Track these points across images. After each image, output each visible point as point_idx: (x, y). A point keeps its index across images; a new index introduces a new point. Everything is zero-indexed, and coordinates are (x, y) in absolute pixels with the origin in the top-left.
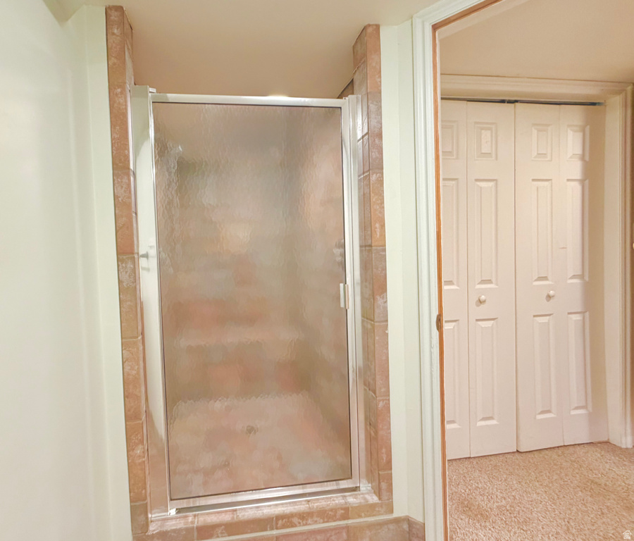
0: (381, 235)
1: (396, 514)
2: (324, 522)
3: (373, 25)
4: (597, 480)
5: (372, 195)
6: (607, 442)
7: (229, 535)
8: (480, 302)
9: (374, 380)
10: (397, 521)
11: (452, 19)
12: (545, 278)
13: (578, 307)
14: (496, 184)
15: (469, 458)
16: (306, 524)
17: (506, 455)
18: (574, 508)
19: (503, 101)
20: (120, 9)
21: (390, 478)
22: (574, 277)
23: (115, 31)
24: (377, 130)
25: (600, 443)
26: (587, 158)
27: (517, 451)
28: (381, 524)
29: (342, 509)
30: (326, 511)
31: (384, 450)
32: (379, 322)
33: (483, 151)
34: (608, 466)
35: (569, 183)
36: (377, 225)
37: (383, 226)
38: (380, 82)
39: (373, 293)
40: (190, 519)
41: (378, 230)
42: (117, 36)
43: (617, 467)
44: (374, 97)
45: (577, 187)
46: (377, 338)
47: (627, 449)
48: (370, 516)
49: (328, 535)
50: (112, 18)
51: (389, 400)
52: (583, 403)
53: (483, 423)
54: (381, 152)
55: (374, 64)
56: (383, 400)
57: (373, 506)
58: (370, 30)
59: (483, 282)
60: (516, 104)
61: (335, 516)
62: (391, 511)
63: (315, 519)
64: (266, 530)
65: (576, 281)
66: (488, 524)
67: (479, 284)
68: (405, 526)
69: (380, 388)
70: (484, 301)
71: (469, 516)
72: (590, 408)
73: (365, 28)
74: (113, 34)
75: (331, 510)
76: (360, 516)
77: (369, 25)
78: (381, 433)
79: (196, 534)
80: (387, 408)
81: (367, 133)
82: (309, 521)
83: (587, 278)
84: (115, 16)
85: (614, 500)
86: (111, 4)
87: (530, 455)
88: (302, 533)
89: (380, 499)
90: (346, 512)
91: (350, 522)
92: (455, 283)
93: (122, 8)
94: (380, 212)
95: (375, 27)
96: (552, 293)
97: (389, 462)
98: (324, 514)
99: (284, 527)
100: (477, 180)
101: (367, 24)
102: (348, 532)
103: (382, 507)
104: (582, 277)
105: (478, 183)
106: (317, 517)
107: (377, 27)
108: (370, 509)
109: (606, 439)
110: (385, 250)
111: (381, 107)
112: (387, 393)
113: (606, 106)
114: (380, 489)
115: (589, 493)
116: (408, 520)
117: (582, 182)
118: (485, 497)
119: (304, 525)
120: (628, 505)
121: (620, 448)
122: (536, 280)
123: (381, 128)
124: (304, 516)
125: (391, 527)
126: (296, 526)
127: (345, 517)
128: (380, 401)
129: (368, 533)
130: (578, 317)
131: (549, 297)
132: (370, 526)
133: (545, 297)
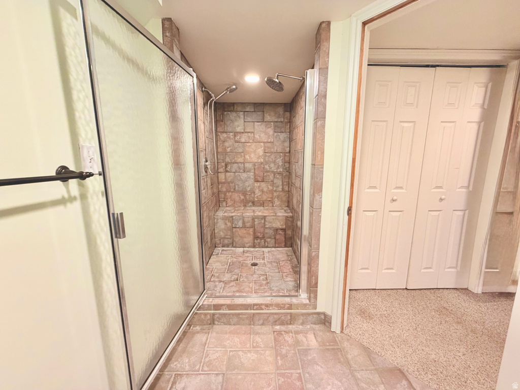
0: (321, 159)
1: (318, 310)
2: (278, 310)
3: (326, 22)
4: (448, 308)
5: (317, 134)
6: (467, 289)
7: (229, 310)
8: (393, 200)
9: (311, 240)
10: (319, 314)
11: (375, 18)
12: (441, 187)
13: (462, 206)
14: (415, 124)
15: (375, 289)
16: (269, 310)
17: (399, 290)
18: (425, 320)
19: (427, 66)
20: (169, 20)
21: (316, 292)
22: (462, 187)
23: (168, 34)
24: (323, 93)
25: (462, 289)
26: (486, 107)
27: (406, 289)
28: (309, 314)
29: (289, 304)
30: (279, 304)
31: (314, 278)
32: (316, 209)
33: (408, 102)
34: (459, 301)
35: (469, 124)
36: (319, 153)
37: (323, 153)
38: (328, 61)
39: (314, 192)
40: (210, 300)
41: (319, 156)
42: (169, 37)
43: (465, 302)
44: (324, 71)
45: (475, 127)
46: (314, 218)
47: (477, 294)
48: (303, 309)
49: (280, 316)
50: (166, 26)
51: (319, 252)
52: (455, 266)
53: (386, 271)
54: (325, 107)
55: (324, 49)
56: (315, 252)
57: (305, 305)
58: (323, 25)
59: (397, 188)
60: (437, 67)
61: (284, 307)
62: (316, 309)
63: (274, 308)
64: (248, 310)
65: (464, 190)
66: (371, 321)
67: (394, 189)
68: (323, 317)
69: (314, 245)
70: (396, 200)
71: (362, 317)
72: (459, 268)
73: (321, 24)
74: (166, 36)
75: (283, 304)
76: (298, 309)
77: (323, 22)
78: (313, 268)
79: (212, 307)
80: (318, 257)
81: (318, 95)
82: (271, 308)
83: (471, 189)
84: (167, 24)
85: (452, 318)
86: (165, 17)
87: (412, 291)
88: (266, 313)
89: (310, 302)
90: (290, 307)
91: (292, 311)
92: (378, 188)
93: (170, 19)
94: (321, 145)
95: (327, 23)
96: (443, 197)
97: (316, 284)
98: (279, 306)
99: (257, 309)
100: (401, 122)
101: (322, 21)
102: (291, 316)
103: (310, 305)
104: (468, 187)
105: (402, 124)
106: (275, 306)
107: (329, 23)
108: (305, 306)
109: (466, 287)
110: (323, 168)
111: (327, 78)
112: (318, 248)
113: (507, 68)
114: (310, 297)
115: (439, 313)
116: (324, 314)
117: (479, 123)
118: (375, 309)
119: (268, 310)
120: (459, 321)
121: (473, 293)
122: (434, 188)
123: (326, 91)
124: (267, 306)
125: (315, 316)
126: (263, 310)
127: (290, 308)
128: (313, 252)
129: (302, 317)
130: (461, 213)
131: (441, 200)
132: (303, 314)
133: (439, 199)
